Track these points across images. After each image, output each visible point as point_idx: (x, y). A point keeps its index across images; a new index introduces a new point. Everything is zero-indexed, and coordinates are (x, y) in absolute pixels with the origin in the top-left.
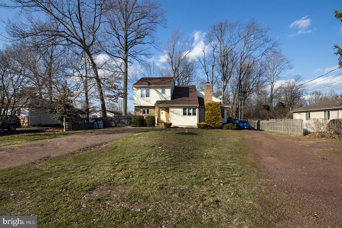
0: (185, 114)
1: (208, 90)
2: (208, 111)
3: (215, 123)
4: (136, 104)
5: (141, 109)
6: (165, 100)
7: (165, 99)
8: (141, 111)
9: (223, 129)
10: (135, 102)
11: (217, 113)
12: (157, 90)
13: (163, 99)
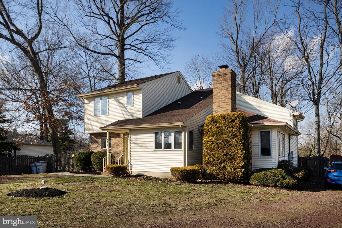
0: (158, 146)
1: (220, 86)
2: (209, 137)
3: (224, 168)
4: (87, 130)
5: (99, 138)
6: (131, 118)
7: (132, 115)
8: (99, 144)
9: (251, 184)
10: (86, 127)
11: (229, 142)
12: (119, 98)
13: (128, 117)
